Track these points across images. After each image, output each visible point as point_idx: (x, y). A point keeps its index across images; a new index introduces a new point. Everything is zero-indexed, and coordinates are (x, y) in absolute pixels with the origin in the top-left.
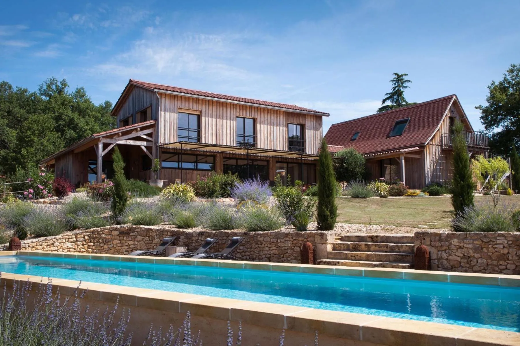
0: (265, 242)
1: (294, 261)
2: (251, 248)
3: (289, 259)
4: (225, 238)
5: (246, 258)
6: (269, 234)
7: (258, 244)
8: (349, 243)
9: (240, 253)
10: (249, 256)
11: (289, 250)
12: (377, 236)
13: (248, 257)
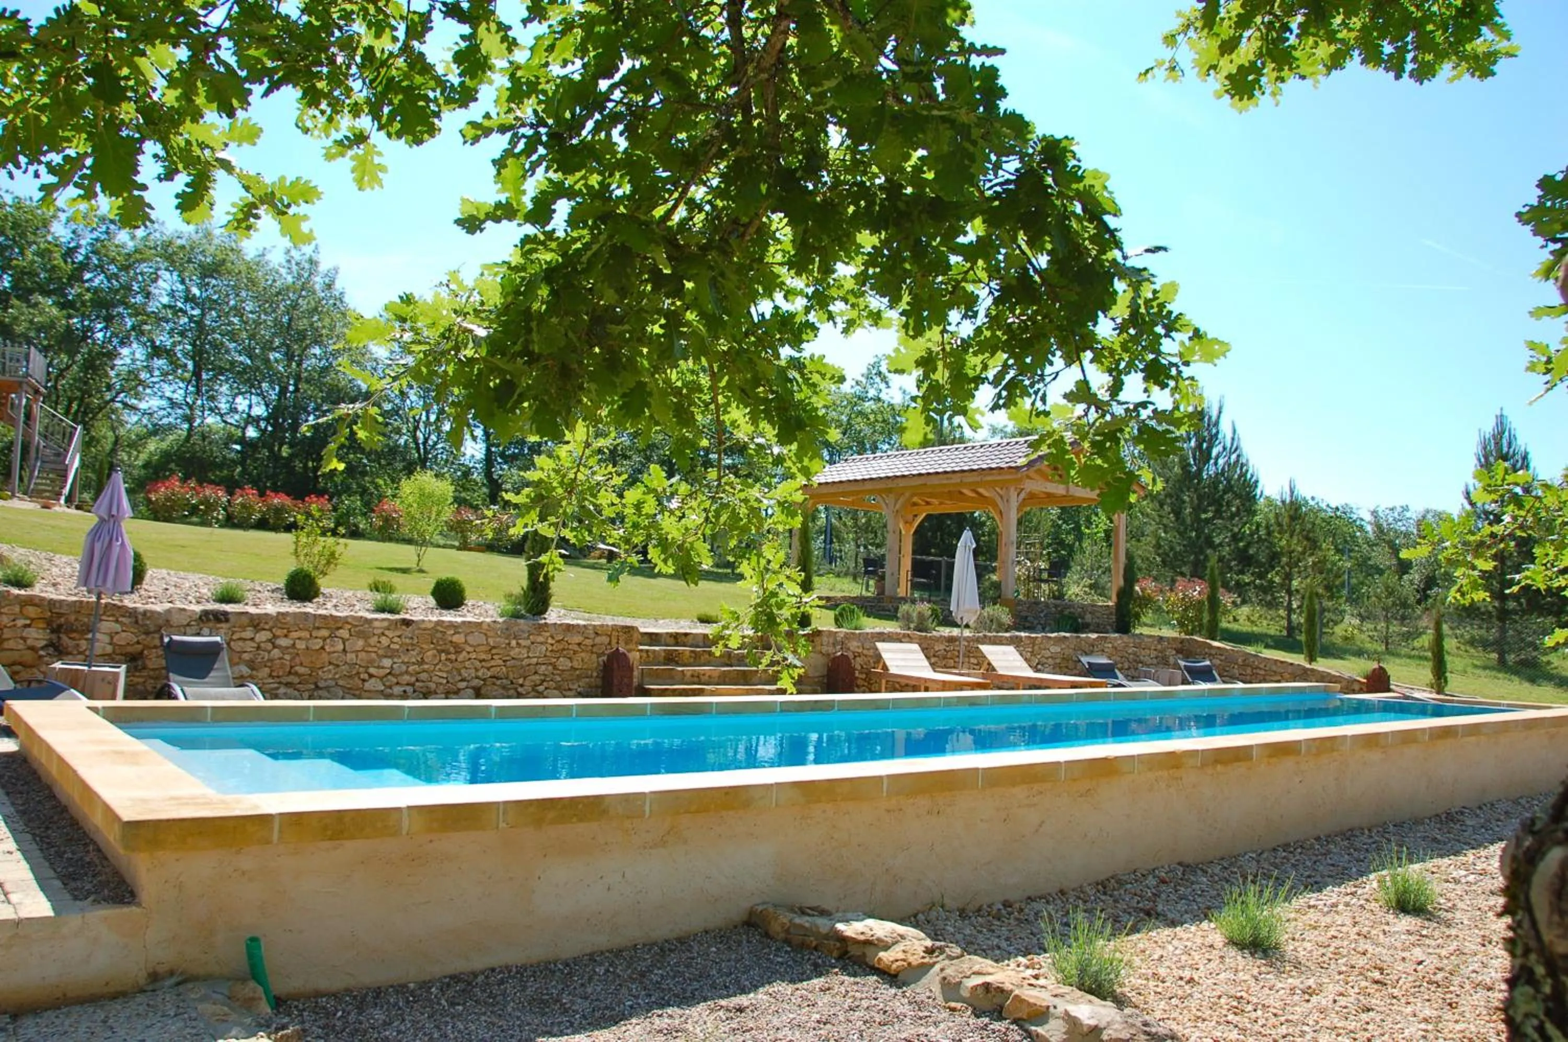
0: (471, 646)
1: (556, 692)
2: (422, 662)
3: (541, 688)
4: (325, 633)
5: (405, 691)
6: (485, 626)
7: (448, 653)
8: (657, 648)
9: (381, 678)
10: (413, 685)
11: (543, 667)
12: (686, 635)
13: (409, 689)
